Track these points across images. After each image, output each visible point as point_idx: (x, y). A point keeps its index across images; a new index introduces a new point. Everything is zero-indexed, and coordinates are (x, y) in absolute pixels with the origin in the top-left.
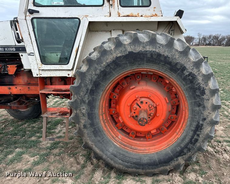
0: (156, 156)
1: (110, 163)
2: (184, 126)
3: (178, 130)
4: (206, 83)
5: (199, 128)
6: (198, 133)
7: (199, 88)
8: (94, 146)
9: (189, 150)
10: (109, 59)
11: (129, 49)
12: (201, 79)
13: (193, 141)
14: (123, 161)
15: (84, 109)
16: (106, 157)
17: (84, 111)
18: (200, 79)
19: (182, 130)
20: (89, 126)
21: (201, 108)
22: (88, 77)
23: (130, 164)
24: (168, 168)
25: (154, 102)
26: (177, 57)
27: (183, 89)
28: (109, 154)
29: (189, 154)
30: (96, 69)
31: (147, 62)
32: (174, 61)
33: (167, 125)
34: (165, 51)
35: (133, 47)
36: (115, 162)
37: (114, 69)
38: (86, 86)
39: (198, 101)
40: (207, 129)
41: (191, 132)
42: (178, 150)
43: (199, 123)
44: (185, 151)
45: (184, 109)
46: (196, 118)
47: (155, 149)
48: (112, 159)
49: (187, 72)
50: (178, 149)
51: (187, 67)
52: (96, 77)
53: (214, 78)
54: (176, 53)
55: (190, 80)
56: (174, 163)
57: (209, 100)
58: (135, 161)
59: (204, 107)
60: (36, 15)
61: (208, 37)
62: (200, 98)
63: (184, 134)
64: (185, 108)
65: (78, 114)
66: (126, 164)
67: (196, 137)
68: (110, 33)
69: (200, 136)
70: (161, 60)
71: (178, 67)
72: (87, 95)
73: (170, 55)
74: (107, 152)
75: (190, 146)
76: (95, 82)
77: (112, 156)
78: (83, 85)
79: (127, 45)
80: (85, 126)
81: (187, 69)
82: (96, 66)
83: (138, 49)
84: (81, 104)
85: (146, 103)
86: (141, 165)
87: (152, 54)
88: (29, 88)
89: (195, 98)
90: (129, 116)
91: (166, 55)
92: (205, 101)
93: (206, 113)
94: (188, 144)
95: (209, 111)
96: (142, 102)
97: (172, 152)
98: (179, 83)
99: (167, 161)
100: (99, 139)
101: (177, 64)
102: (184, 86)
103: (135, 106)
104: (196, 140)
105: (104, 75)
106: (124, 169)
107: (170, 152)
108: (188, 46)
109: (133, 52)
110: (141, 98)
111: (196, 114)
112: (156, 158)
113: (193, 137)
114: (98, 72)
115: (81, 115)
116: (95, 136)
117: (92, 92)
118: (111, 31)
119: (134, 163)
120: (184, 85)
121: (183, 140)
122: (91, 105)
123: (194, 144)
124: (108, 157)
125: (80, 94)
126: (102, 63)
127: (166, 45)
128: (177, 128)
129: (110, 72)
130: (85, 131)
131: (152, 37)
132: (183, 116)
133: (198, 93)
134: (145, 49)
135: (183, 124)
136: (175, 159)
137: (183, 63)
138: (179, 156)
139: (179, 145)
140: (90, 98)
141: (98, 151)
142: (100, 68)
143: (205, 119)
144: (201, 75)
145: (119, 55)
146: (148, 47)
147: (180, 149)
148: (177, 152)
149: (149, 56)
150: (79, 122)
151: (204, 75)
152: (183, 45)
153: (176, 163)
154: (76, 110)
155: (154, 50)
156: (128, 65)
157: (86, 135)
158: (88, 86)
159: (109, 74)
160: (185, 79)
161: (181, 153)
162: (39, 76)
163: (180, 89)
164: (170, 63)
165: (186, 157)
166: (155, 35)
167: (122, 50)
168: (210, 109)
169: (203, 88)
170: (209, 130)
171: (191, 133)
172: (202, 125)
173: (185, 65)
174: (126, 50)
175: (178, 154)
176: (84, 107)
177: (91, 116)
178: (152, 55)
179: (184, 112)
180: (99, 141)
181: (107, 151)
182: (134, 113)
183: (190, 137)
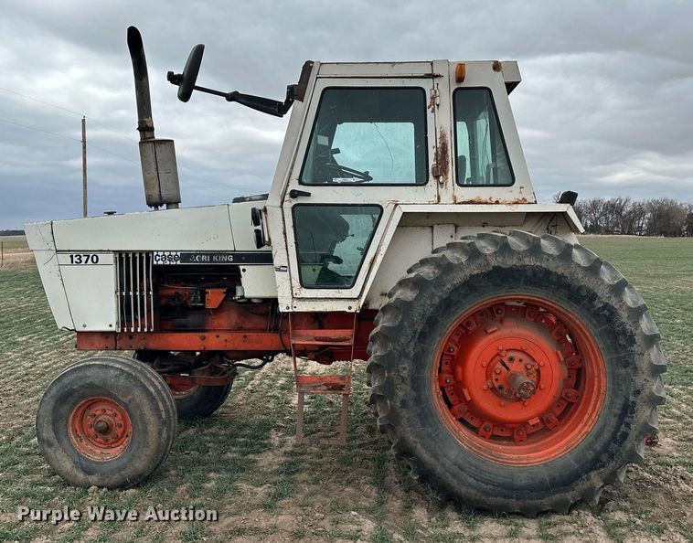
0: (544, 471)
1: (449, 485)
2: (598, 406)
3: (587, 416)
4: (636, 323)
5: (628, 409)
6: (627, 420)
7: (624, 332)
8: (419, 446)
9: (612, 456)
10: (458, 278)
11: (494, 262)
12: (626, 315)
13: (619, 437)
14: (478, 480)
15: (405, 369)
16: (444, 470)
17: (405, 373)
18: (624, 315)
19: (594, 415)
20: (412, 403)
21: (629, 370)
22: (418, 310)
23: (492, 487)
24: (570, 496)
25: (534, 360)
26: (580, 276)
27: (593, 334)
28: (448, 463)
29: (611, 464)
30: (432, 296)
31: (526, 284)
32: (576, 283)
33: (558, 412)
34: (558, 266)
35: (500, 259)
36: (461, 482)
37: (465, 296)
38: (412, 325)
39: (625, 357)
40: (643, 413)
41: (613, 419)
42: (589, 457)
43: (627, 399)
44: (604, 458)
45: (596, 374)
46: (622, 390)
47: (540, 457)
48: (454, 476)
49: (601, 302)
50: (590, 455)
51: (599, 295)
52: (432, 309)
53: (647, 316)
54: (578, 270)
55: (606, 317)
56: (581, 486)
57: (643, 355)
58: (501, 480)
59: (635, 368)
60: (302, 200)
61: (589, 206)
62: (626, 351)
63: (600, 424)
64: (599, 370)
65: (393, 379)
66: (484, 486)
67: (623, 428)
68: (429, 230)
69: (632, 427)
70: (552, 281)
71: (584, 293)
72: (412, 343)
73: (566, 273)
74: (445, 459)
75: (613, 447)
76: (429, 319)
77: (456, 469)
78: (406, 323)
79: (489, 255)
80: (404, 404)
81: (600, 298)
82: (433, 290)
83: (511, 262)
84: (400, 358)
85: (521, 360)
86: (513, 489)
87: (535, 270)
88: (245, 337)
89: (617, 352)
90: (485, 387)
91: (560, 273)
92: (637, 356)
93: (639, 380)
94: (608, 443)
95: (644, 377)
96: (511, 359)
97: (578, 461)
98: (585, 321)
99: (567, 480)
100: (430, 430)
101: (580, 288)
102: (596, 328)
103: (499, 366)
104: (625, 436)
105: (447, 305)
106: (478, 498)
107: (572, 461)
108: (598, 259)
109: (500, 267)
110: (507, 350)
111: (621, 382)
112: (544, 474)
113: (617, 429)
114: (436, 300)
115: (398, 381)
116: (423, 425)
117: (423, 337)
118: (432, 227)
119: (500, 485)
120: (594, 325)
121: (597, 436)
122: (419, 361)
123: (621, 443)
124: (447, 471)
125: (400, 341)
126: (444, 286)
127: (558, 256)
128: (584, 413)
129: (458, 301)
130: (404, 413)
131: (533, 244)
132: (596, 387)
133: (622, 342)
134: (521, 263)
135: (596, 404)
136: (584, 477)
137: (591, 286)
138: (592, 469)
139: (590, 446)
140: (419, 349)
141: (426, 457)
142: (441, 293)
143: (637, 392)
144: (624, 307)
145: (476, 272)
146: (527, 259)
147: (593, 454)
148: (587, 462)
149: (529, 273)
150: (392, 395)
151: (629, 309)
152: (588, 256)
153: (587, 485)
154: (389, 371)
155: (538, 264)
156: (491, 288)
157: (404, 423)
158: (416, 326)
159: (455, 304)
160: (596, 315)
161: (595, 464)
162: (290, 310)
163: (587, 333)
164: (568, 287)
165: (606, 471)
166: (538, 239)
167: (480, 265)
168: (646, 372)
169: (631, 332)
170: (648, 414)
171: (614, 421)
172: (634, 403)
173: (595, 291)
174: (488, 264)
175: (589, 465)
176: (406, 365)
177: (417, 382)
178: (534, 272)
179: (596, 379)
180: (429, 435)
181: (445, 456)
182: (497, 380)
183: (612, 430)
